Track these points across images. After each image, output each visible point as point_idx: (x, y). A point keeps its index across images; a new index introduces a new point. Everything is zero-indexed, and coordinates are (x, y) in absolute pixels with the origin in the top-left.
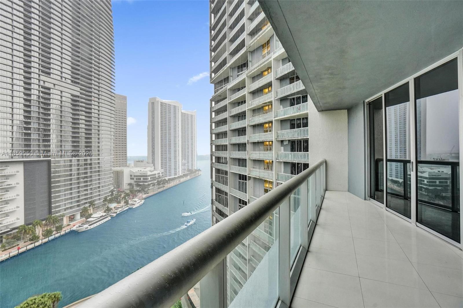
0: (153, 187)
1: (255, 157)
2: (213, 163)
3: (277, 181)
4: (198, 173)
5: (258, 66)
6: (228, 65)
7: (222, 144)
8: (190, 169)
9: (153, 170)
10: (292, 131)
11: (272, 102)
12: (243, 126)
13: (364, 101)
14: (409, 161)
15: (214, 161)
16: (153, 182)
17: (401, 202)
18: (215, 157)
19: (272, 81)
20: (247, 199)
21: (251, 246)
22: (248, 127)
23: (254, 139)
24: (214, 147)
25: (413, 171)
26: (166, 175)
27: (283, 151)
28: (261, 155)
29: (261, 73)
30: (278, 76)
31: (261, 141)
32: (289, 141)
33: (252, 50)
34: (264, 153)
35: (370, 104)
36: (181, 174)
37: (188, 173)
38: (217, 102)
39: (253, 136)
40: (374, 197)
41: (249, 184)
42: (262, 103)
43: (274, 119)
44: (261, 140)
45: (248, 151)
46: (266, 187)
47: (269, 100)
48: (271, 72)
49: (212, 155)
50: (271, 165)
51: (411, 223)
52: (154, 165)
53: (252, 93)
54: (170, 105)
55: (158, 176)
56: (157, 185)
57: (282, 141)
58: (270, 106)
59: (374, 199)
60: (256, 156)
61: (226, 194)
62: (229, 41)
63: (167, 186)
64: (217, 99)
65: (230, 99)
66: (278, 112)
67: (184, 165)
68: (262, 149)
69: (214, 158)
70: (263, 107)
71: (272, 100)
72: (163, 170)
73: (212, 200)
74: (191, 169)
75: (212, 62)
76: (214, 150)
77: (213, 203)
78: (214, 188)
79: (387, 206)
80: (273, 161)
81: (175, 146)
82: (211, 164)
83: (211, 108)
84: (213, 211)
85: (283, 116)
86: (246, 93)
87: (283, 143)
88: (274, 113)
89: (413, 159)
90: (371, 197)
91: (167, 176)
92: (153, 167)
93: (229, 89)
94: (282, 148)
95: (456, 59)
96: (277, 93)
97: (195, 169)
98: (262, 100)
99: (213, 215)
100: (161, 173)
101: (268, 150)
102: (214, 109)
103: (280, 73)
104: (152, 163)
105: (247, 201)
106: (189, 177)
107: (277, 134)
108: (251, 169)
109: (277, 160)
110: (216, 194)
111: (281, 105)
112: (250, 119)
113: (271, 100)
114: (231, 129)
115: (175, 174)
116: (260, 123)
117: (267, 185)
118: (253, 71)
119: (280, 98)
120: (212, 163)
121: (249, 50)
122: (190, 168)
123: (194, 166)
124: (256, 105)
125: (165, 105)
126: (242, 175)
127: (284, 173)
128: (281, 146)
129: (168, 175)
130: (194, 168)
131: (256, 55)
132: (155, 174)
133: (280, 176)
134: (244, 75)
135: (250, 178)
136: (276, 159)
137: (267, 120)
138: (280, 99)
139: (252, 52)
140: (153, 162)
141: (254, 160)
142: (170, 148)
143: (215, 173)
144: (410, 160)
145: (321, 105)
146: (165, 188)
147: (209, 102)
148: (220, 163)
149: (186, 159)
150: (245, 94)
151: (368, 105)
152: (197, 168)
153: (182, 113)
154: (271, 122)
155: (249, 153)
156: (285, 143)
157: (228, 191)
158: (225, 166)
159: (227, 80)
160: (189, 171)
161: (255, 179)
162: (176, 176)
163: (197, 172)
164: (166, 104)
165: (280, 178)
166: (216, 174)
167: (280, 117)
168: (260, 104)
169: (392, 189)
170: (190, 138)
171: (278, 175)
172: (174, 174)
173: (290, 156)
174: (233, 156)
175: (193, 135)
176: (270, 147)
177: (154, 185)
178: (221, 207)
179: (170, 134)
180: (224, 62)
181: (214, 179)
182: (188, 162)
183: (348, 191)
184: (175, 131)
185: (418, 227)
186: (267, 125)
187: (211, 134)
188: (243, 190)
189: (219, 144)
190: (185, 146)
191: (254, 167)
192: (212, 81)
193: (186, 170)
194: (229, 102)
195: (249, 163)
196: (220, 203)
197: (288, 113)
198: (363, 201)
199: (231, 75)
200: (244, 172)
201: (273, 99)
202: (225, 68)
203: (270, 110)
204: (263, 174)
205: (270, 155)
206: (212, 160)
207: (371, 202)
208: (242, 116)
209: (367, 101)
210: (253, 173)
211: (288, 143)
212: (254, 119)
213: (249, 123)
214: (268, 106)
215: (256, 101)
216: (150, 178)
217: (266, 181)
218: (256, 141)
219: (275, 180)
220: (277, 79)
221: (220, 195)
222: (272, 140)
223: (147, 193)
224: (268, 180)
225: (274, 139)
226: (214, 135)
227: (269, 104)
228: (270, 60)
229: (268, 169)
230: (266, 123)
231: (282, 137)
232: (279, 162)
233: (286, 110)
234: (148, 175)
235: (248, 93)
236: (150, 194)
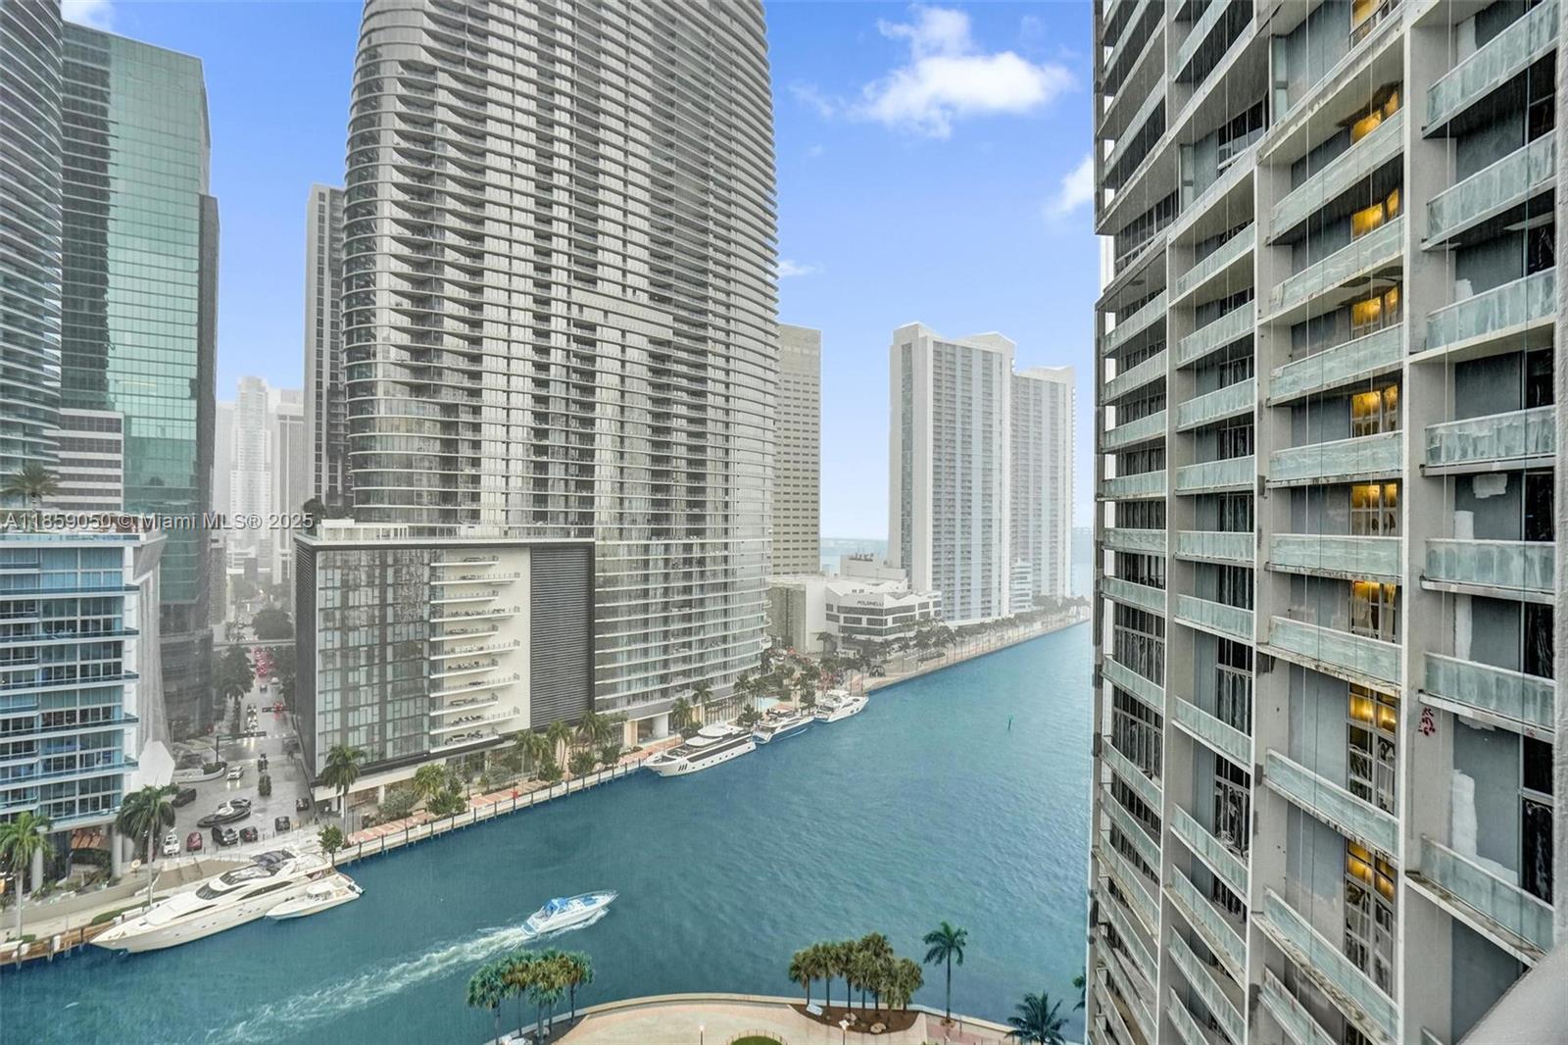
0: (902, 653)
1: (1298, 561)
2: (1104, 577)
3: (1425, 699)
4: (1078, 613)
5: (1323, 94)
6: (1170, 134)
7: (1144, 496)
8: (1043, 593)
9: (906, 590)
10: (1531, 419)
11: (1399, 270)
12: (1240, 409)
15: (1110, 569)
16: (902, 635)
18: (1117, 553)
19: (1402, 155)
20: (1249, 761)
22: (1265, 410)
23: (1298, 468)
24: (1110, 508)
26: (950, 615)
27: (1471, 533)
28: (1328, 553)
29: (1339, 129)
30: (1443, 115)
31: (1332, 481)
32: (1514, 476)
33: (1282, 25)
34: (1346, 543)
36: (1006, 614)
37: (1035, 608)
38: (1125, 312)
39: (1292, 458)
41: (1266, 693)
42: (1337, 285)
43: (1407, 362)
44: (1331, 474)
45: (1260, 531)
46: (1364, 719)
47: (1381, 262)
48: (1400, 104)
49: (1102, 543)
50: (1390, 606)
52: (908, 575)
53: (1289, 244)
54: (970, 350)
55: (922, 615)
56: (915, 646)
57: (1463, 483)
58: (1393, 298)
60: (1304, 555)
61: (1158, 719)
62: (1177, 19)
63: (953, 654)
64: (1123, 300)
65: (1182, 288)
66: (1441, 316)
67: (1021, 578)
68: (1339, 519)
69: (1110, 556)
70: (1347, 307)
71: (1401, 258)
72: (939, 593)
73: (1098, 737)
74: (1048, 594)
75: (1103, 139)
76: (1110, 521)
77: (1100, 751)
78: (1108, 687)
80: (1399, 589)
81: (987, 504)
82: (1097, 583)
83: (1101, 338)
84: (1099, 785)
85: (1469, 335)
86: (1254, 246)
87: (1472, 490)
88: (1412, 326)
91: (953, 618)
92: (905, 582)
93: (1172, 246)
94: (1465, 519)
96: (1433, 210)
97: (1064, 598)
98: (1342, 267)
99: (1099, 805)
100: (931, 605)
101: (1375, 526)
102: (1114, 344)
103: (1459, 95)
104: (903, 567)
105: (1252, 772)
106: (1037, 628)
107: (1432, 441)
108: (1278, 619)
109: (1427, 585)
110: (1115, 715)
111: (1458, 278)
112: (1278, 372)
113: (1396, 255)
114: (1183, 426)
115: (986, 611)
116: (1325, 388)
117: (1368, 711)
118: (1292, 130)
119: (1452, 240)
120: (1100, 580)
121: (1270, 29)
122: (1045, 592)
123: (1060, 582)
124: (1306, 300)
125: (949, 350)
126: (1234, 643)
127: (1471, 659)
128: (1457, 509)
129: (957, 614)
130: (1059, 593)
131: (1310, 48)
132: (911, 608)
133: (1441, 673)
134: (1246, 160)
135: (1268, 663)
136: (1422, 578)
137: (1366, 372)
138: (1448, 246)
139: (1292, 38)
140: (906, 563)
141: (1293, 575)
142: (967, 511)
143: (1117, 622)
146: (943, 662)
147: (1093, 314)
148: (1135, 580)
149: (1031, 556)
150: (1252, 251)
153: (1013, 376)
154: (1394, 378)
155: (1263, 542)
156: (1483, 491)
157: (1163, 711)
158: (1155, 595)
159: (1168, 207)
160: (1041, 604)
161: (1294, 668)
162: (988, 620)
163: (1074, 609)
164: (954, 347)
165: (1441, 684)
166: (1119, 628)
167: (1448, 342)
168: (1331, 288)
170: (1046, 474)
171: (1430, 666)
172: (980, 612)
173: (1517, 563)
174: (1187, 553)
175: (1061, 464)
176: (1388, 509)
177: (905, 647)
178: (1132, 773)
179: (967, 458)
180: (1156, 124)
181: (1108, 647)
182: (1037, 569)
184: (987, 449)
186: (1373, 398)
187: (1101, 452)
188: (1238, 714)
189: (1131, 497)
190: (1027, 504)
191: (1295, 608)
192: (1104, 221)
193: (1030, 598)
194: (1174, 302)
195: (1264, 589)
196: (1132, 759)
197: (1507, 315)
199: (1189, 176)
200: (1242, 631)
201: (1406, 252)
202: (1158, 150)
203: (1389, 316)
204: (1340, 649)
205: (1382, 554)
206: (1102, 566)
208: (1234, 361)
210: (1285, 640)
211: (1503, 492)
212: (1295, 369)
213: (1272, 390)
214: (1381, 293)
215: (1305, 281)
216: (895, 620)
217: (1359, 691)
218: (1304, 478)
219: (1411, 688)
220: (1439, 134)
221: (1133, 722)
222: (1396, 475)
223: (881, 675)
224: (1367, 685)
225: (1405, 467)
226: (1114, 456)
227: (1384, 282)
228: (1395, 36)
229: (1376, 627)
230: (1362, 386)
231: (1464, 454)
232: (1438, 593)
233: (1495, 298)
234: (885, 607)
235: (1264, 249)
236: (889, 679)
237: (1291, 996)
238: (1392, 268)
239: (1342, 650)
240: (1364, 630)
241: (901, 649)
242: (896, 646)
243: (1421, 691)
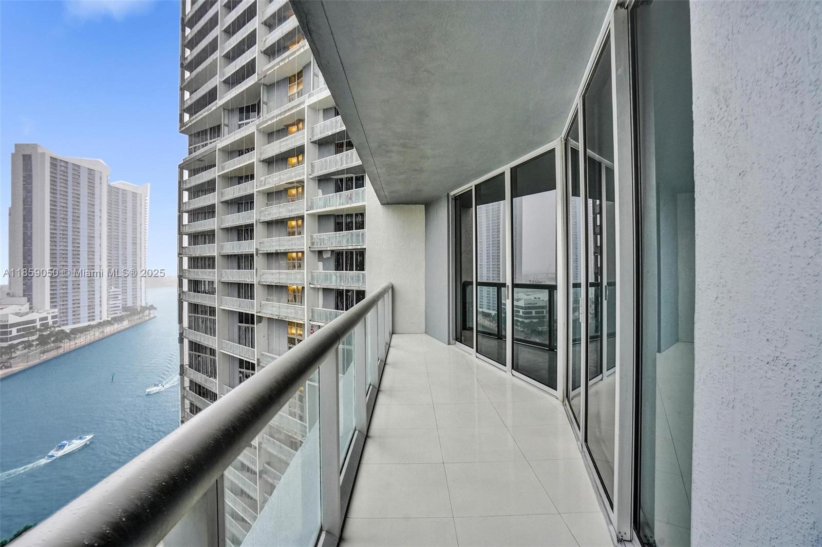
0: (26, 351)
1: (271, 280)
2: (183, 292)
3: (311, 323)
4: (150, 314)
5: (281, 114)
6: (220, 102)
7: (205, 255)
8: (128, 305)
9: (28, 310)
10: (337, 235)
11: (303, 182)
12: (248, 222)
13: (448, 194)
14: (504, 285)
15: (185, 288)
16: (26, 339)
17: (493, 343)
18: (189, 280)
19: (304, 145)
20: (254, 358)
21: (264, 446)
22: (258, 223)
23: (270, 246)
24: (185, 260)
25: (508, 299)
26: (65, 322)
27: (322, 268)
28: (281, 277)
29: (284, 127)
30: (315, 137)
31: (282, 251)
32: (332, 251)
33: (267, 81)
34: (286, 273)
35: (456, 198)
36: (105, 317)
37: (124, 313)
38: (194, 172)
39: (268, 242)
40: (461, 339)
41: (259, 330)
42: (284, 183)
43: (306, 213)
44: (282, 249)
45: (256, 269)
46: (292, 334)
47: (298, 179)
48: (303, 128)
49: (182, 276)
50: (300, 294)
51: (505, 373)
52: (30, 300)
53: (266, 162)
54: (79, 166)
55: (42, 325)
56: (37, 345)
57: (320, 253)
58: (300, 190)
59: (461, 342)
60: (273, 278)
61: (212, 352)
62: (224, 56)
63: (67, 345)
64: (196, 166)
65: (223, 169)
66: (314, 200)
67: (115, 298)
68: (283, 264)
69: (185, 282)
70: (286, 190)
71: (304, 179)
72: (56, 310)
73: (182, 366)
74: (131, 305)
75: (184, 90)
76: (185, 266)
77: (183, 373)
78: (186, 342)
79: (477, 351)
80: (303, 288)
81: (91, 256)
82: (180, 295)
83: (181, 181)
84: (183, 388)
85: (322, 208)
86: (254, 160)
87: (322, 255)
88: (307, 201)
89: (509, 283)
90: (457, 339)
91: (67, 324)
92: (27, 305)
93: (219, 149)
94: (321, 264)
95: (553, 150)
96: (313, 166)
97: (141, 306)
98: (285, 176)
99: (183, 397)
100: (50, 318)
101: (294, 267)
102: (188, 186)
103: (319, 133)
104: (24, 296)
105: (255, 362)
106: (126, 324)
107: (312, 240)
108: (263, 302)
109: (312, 286)
110: (190, 355)
111: (319, 188)
112: (262, 209)
113: (302, 178)
114: (223, 226)
115: (91, 318)
116: (280, 218)
117: (294, 331)
118: (270, 122)
119: (318, 177)
120: (181, 293)
121: (262, 81)
122: (130, 304)
123: (138, 298)
124: (273, 186)
125: (62, 164)
126: (245, 313)
127: (323, 308)
128: (319, 261)
129: (70, 321)
130: (138, 304)
131: (276, 93)
132: (34, 321)
133: (316, 313)
134: (252, 127)
135: (260, 319)
136: (310, 284)
137: (293, 214)
138: (317, 178)
139: (270, 87)
140: (28, 292)
141: (268, 285)
142: (76, 261)
143: (189, 312)
144: (506, 284)
145: (386, 193)
146: (61, 351)
147: (177, 170)
148: (198, 292)
149: (120, 286)
150: (254, 162)
151: (454, 201)
152: (146, 304)
153: (109, 186)
154: (302, 218)
155: (258, 273)
156: (325, 256)
157: (216, 347)
158: (210, 297)
159: (216, 131)
160: (126, 311)
161: (270, 320)
162: (92, 323)
163: (147, 312)
164: (67, 163)
165: (316, 317)
166: (190, 314)
167: (317, 209)
168: (282, 183)
169: (483, 327)
170: (129, 241)
171: (313, 312)
172: (87, 319)
173: (334, 278)
174: (225, 279)
175: (138, 236)
176: (299, 261)
177: (28, 345)
178: (200, 378)
179: (76, 230)
180: (212, 96)
181: (186, 324)
182: (125, 292)
183: (426, 333)
184: (91, 225)
185: (514, 377)
186: (294, 223)
187: (180, 234)
188: (247, 342)
189: (197, 255)
190: (118, 257)
191: (269, 298)
192: (184, 128)
193: (121, 308)
194: (220, 174)
195: (257, 291)
196: (199, 372)
197: (331, 203)
198: (446, 346)
199: (226, 123)
200: (249, 308)
201: (305, 177)
202: (213, 107)
203: (300, 196)
205: (298, 276)
206: (182, 287)
207: (457, 347)
208: (245, 203)
209: (452, 193)
210: (266, 310)
211: (330, 256)
212: (269, 209)
213: (260, 216)
214: (297, 188)
215: (273, 178)
216: (18, 331)
217: (291, 324)
218: (272, 250)
219: (307, 320)
220: (314, 142)
221: (199, 356)
222: (302, 250)
223: (7, 367)
224: (295, 321)
225: (305, 248)
226: (187, 236)
227: (298, 185)
228: (302, 107)
229: (296, 302)
230: (292, 219)
231: (321, 244)
232: (314, 288)
233: (328, 197)
234: (10, 322)
235: (258, 162)
236: (15, 369)
237: (272, 439)
238: (301, 181)
239: (286, 311)
240: (292, 303)
241: (25, 348)
242: (20, 347)
243: (310, 320)
